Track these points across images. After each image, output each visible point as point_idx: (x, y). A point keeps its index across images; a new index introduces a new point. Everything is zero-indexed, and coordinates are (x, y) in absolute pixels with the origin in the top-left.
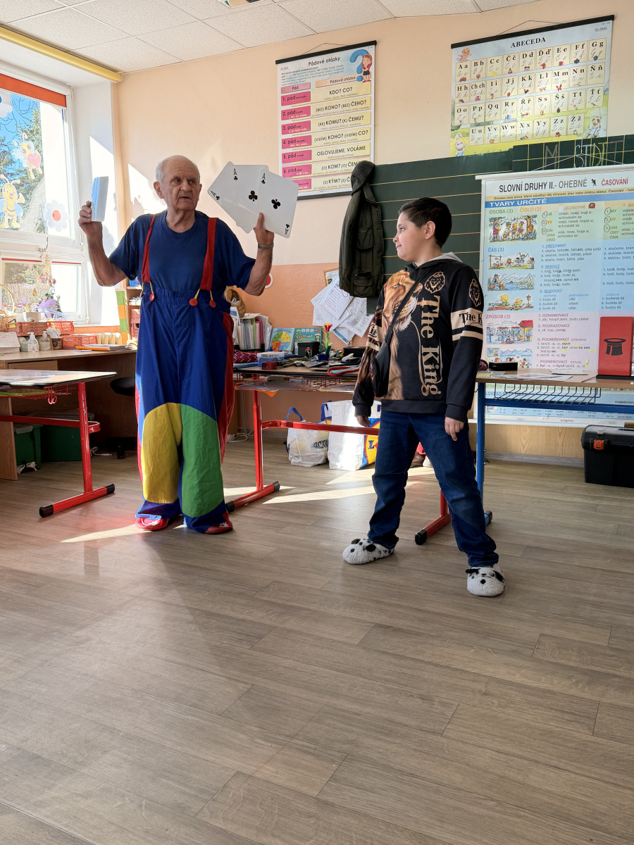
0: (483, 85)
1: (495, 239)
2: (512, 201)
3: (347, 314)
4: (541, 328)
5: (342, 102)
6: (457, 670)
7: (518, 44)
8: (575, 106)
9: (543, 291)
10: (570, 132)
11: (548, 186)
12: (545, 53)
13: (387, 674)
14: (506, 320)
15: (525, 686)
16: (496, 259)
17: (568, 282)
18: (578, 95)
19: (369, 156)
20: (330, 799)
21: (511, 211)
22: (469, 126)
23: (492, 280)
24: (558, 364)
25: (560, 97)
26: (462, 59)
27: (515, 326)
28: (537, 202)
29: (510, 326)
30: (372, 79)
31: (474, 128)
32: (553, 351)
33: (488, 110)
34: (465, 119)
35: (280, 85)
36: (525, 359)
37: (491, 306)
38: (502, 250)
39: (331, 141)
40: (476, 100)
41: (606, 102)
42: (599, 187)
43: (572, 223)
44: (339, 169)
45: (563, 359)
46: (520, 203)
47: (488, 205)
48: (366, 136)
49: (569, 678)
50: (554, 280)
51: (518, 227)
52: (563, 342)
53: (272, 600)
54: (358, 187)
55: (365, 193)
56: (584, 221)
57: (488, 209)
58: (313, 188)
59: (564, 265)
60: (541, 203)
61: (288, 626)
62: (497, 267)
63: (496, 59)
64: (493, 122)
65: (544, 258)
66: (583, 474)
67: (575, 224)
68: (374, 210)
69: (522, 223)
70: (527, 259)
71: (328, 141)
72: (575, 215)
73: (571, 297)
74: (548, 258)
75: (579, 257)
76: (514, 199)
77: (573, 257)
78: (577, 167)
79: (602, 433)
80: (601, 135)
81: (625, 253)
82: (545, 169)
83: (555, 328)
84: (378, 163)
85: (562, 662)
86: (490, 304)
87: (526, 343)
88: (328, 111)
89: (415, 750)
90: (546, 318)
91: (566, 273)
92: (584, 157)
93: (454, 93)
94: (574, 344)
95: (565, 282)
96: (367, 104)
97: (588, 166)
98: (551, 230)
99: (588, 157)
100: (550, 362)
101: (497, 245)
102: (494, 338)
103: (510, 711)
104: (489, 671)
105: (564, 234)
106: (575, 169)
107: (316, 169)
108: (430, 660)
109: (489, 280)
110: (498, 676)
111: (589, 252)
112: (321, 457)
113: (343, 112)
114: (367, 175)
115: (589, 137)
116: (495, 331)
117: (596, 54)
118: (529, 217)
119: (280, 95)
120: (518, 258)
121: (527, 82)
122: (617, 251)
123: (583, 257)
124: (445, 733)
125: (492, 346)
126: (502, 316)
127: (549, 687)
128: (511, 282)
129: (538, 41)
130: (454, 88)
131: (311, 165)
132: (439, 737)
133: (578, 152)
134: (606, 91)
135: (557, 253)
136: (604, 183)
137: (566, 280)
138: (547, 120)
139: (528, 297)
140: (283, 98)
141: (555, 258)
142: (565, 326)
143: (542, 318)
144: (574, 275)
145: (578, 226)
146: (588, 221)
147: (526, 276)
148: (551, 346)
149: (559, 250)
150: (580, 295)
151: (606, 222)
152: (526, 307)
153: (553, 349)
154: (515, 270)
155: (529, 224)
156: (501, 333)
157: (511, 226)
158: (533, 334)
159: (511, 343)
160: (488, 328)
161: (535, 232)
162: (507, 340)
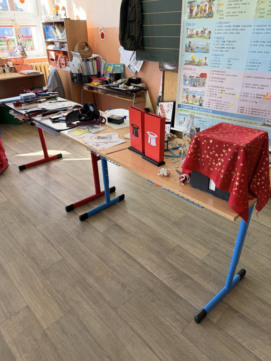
1: (190, 17)
4: (211, 79)
9: (214, 55)
16: (191, 31)
17: (228, 49)
23: (187, 45)
24: (218, 103)
27: (198, 76)
29: (195, 76)
36: (201, 97)
37: (186, 62)
38: (194, 24)
43: (236, 6)
45: (220, 100)
50: (220, 48)
51: (204, 8)
52: (221, 89)
56: (244, 4)
59: (227, 37)
62: (191, 36)
65: (216, 32)
69: (206, 5)
70: (207, 32)
73: (228, 60)
74: (219, 31)
75: (237, 31)
77: (233, 31)
81: (267, 29)
83: (218, 80)
87: (202, 88)
90: (214, 73)
91: (228, 43)
94: (228, 91)
95: (226, 50)
98: (222, 11)
100: (213, 100)
101: (192, 21)
102: (187, 82)
105: (229, 14)
109: (186, 45)
111: (243, 28)
116: (188, 78)
120: (202, 31)
122: (262, 28)
123: (239, 31)
125: (186, 87)
126: (191, 69)
128: (198, 47)
135: (224, 28)
137: (227, 48)
139: (206, 58)
141: (222, 32)
142: (223, 79)
143: (212, 72)
144: (232, 45)
145: (239, 7)
146: (246, 4)
147: (205, 43)
148: (215, 91)
149: (225, 26)
150: (234, 59)
151: (258, 4)
152: (204, 65)
153: (215, 93)
154: (200, 39)
155: (210, 6)
156: (190, 80)
157: (200, 7)
158: (206, 82)
159: (195, 86)
160: (184, 76)
161: (213, 12)
162: (193, 84)
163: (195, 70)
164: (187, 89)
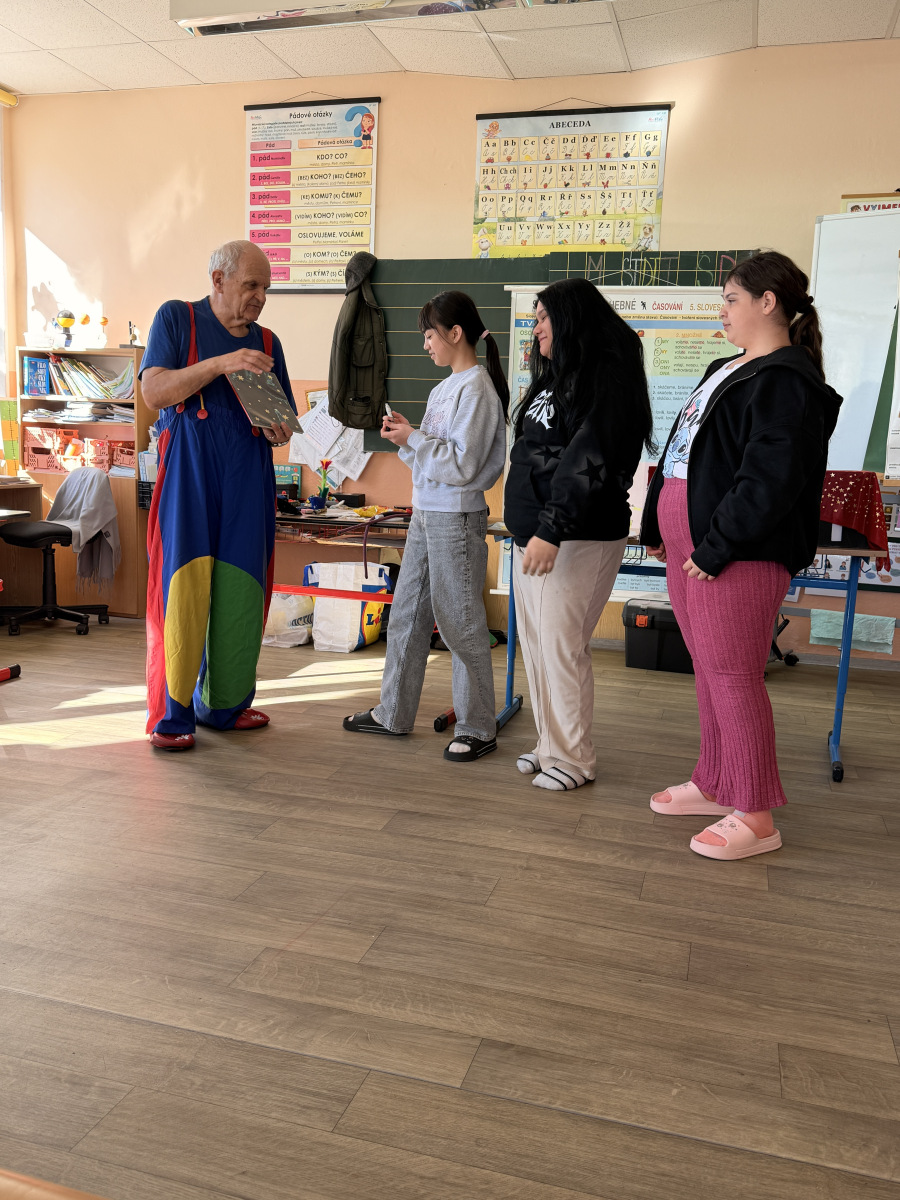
0: (515, 171)
3: (336, 449)
5: (334, 171)
6: (495, 849)
7: (558, 125)
8: (623, 209)
10: (618, 240)
12: (589, 140)
13: (418, 855)
15: (567, 861)
18: (627, 195)
19: (368, 245)
20: (374, 964)
22: (496, 220)
25: (606, 196)
26: (490, 134)
30: (375, 146)
31: (502, 224)
33: (520, 202)
34: (492, 211)
35: (249, 138)
39: (317, 220)
40: (506, 188)
41: (659, 208)
42: (649, 311)
44: (328, 259)
47: (518, 323)
48: (365, 220)
49: (614, 852)
53: (269, 791)
54: (355, 285)
55: (364, 294)
57: (519, 329)
58: (291, 281)
61: (294, 815)
63: (531, 139)
64: (525, 218)
66: (623, 658)
68: (376, 317)
71: (313, 219)
78: (625, 284)
79: (645, 607)
80: (654, 248)
81: (676, 393)
84: (380, 256)
85: (607, 838)
88: (314, 181)
89: (458, 919)
92: (633, 273)
93: (478, 176)
96: (367, 178)
97: (637, 284)
99: (638, 274)
103: (554, 883)
104: (530, 848)
106: (622, 287)
107: (297, 255)
108: (465, 841)
110: (540, 853)
112: (303, 635)
113: (334, 184)
114: (366, 272)
115: (640, 249)
117: (650, 149)
119: (249, 152)
121: (568, 174)
122: (667, 390)
124: (488, 904)
127: (594, 861)
129: (582, 124)
130: (478, 170)
131: (289, 250)
132: (482, 907)
133: (627, 267)
134: (660, 194)
136: (655, 307)
138: (590, 223)
140: (253, 157)
151: (657, 354)
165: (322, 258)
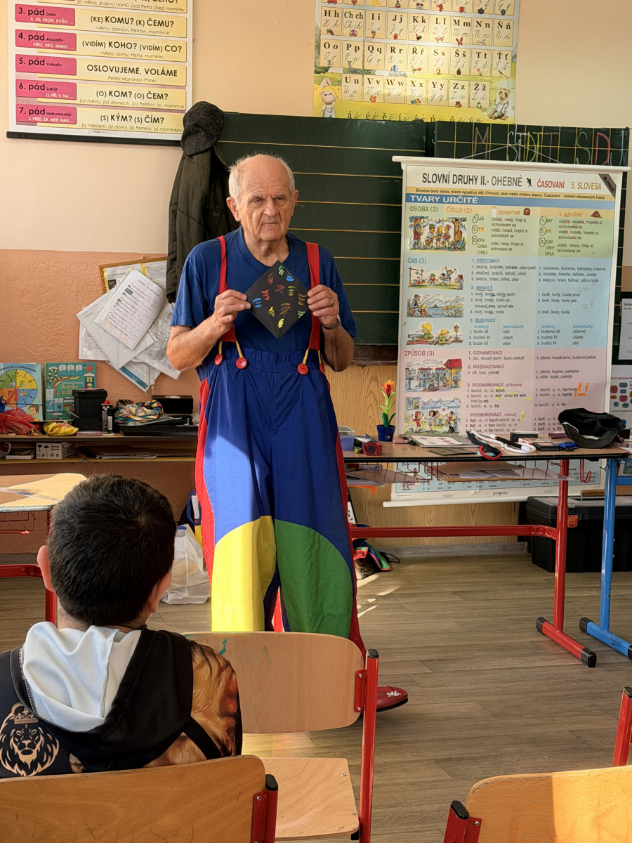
0: (361, 16)
1: (416, 246)
2: (437, 196)
4: (473, 370)
8: (478, 70)
9: (474, 320)
10: (473, 103)
11: (479, 180)
14: (430, 358)
16: (417, 273)
17: (502, 309)
18: (482, 55)
19: (184, 87)
21: (435, 210)
22: (341, 71)
23: (411, 302)
24: (492, 417)
25: (461, 54)
27: (440, 367)
28: (467, 200)
29: (433, 366)
31: (348, 75)
32: (485, 401)
33: (368, 53)
34: (335, 59)
36: (452, 413)
37: (410, 339)
38: (424, 261)
39: (112, 50)
40: (352, 35)
41: (514, 72)
42: (534, 189)
43: (506, 233)
44: (130, 101)
45: (496, 410)
46: (446, 200)
47: (409, 199)
48: (179, 56)
50: (486, 306)
51: (444, 232)
52: (497, 388)
56: (519, 231)
57: (410, 205)
58: (80, 124)
59: (498, 287)
60: (471, 203)
62: (418, 284)
64: (374, 71)
65: (475, 276)
67: (510, 233)
69: (449, 227)
70: (454, 276)
72: (509, 223)
73: (505, 329)
74: (480, 276)
75: (514, 277)
76: (439, 193)
77: (507, 277)
78: (510, 160)
81: (560, 274)
82: (474, 158)
83: (487, 370)
84: (224, 107)
86: (409, 336)
87: (454, 390)
90: (477, 356)
91: (500, 297)
92: (517, 147)
93: (319, 19)
94: (510, 391)
95: (499, 310)
96: (180, 4)
97: (522, 160)
98: (483, 240)
99: (522, 148)
100: (482, 415)
101: (418, 254)
102: (414, 383)
105: (497, 246)
106: (510, 163)
107: (85, 92)
109: (409, 302)
111: (523, 271)
113: (136, 7)
116: (416, 374)
117: (504, 7)
118: (457, 220)
120: (443, 274)
121: (420, 25)
122: (552, 271)
123: (517, 277)
125: (412, 395)
126: (423, 353)
128: (435, 306)
130: (319, 12)
131: (75, 84)
133: (512, 142)
134: (514, 57)
135: (490, 271)
136: (540, 184)
137: (499, 306)
138: (444, 83)
139: (456, 328)
141: (487, 276)
142: (498, 367)
143: (472, 356)
144: (508, 300)
145: (512, 236)
146: (523, 231)
147: (453, 299)
148: (484, 394)
149: (492, 267)
150: (515, 327)
151: (542, 234)
152: (453, 342)
153: (485, 399)
154: (440, 290)
155: (457, 229)
156: (422, 376)
157: (436, 230)
158: (462, 378)
159: (436, 390)
160: (407, 369)
161: (463, 240)
162: (430, 385)
163: (432, 353)
164: (414, 399)
165: (121, 99)
